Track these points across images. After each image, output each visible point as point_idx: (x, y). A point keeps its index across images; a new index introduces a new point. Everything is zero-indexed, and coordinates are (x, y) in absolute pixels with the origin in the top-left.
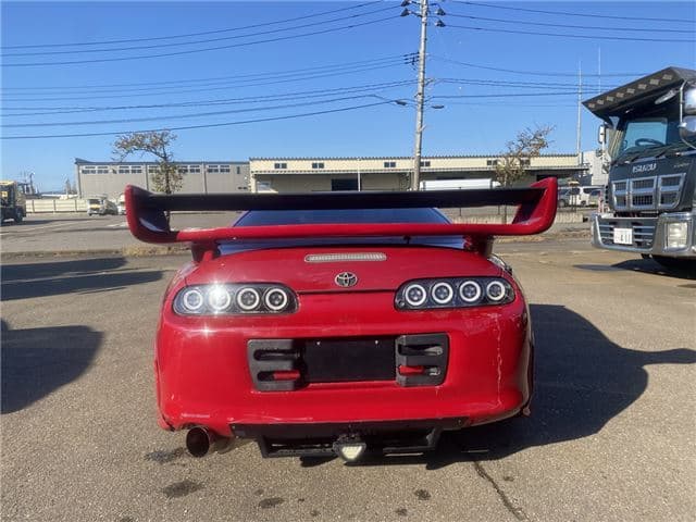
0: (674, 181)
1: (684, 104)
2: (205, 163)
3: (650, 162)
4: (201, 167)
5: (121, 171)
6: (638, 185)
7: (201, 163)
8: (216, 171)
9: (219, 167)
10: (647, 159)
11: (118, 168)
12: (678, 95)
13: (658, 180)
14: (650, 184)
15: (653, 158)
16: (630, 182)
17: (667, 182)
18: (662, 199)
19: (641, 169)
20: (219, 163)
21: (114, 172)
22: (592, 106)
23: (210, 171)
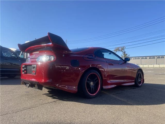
2: (157, 56)
4: (155, 57)
5: (135, 59)
7: (155, 56)
8: (160, 58)
9: (161, 57)
11: (134, 58)
20: (161, 56)
21: (133, 59)
23: (158, 58)
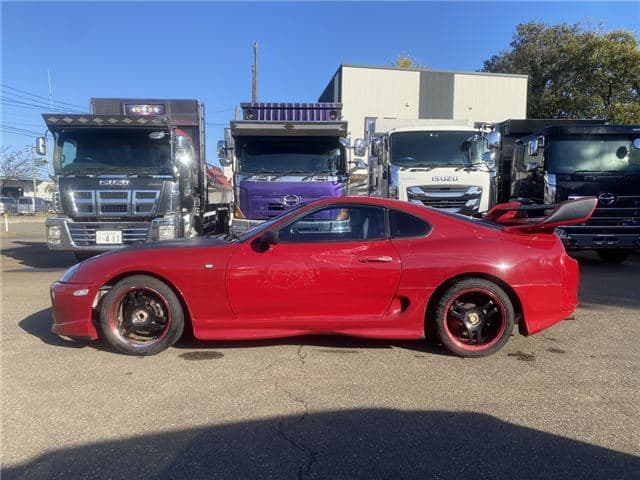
10: (113, 176)
12: (167, 136)
13: (132, 193)
14: (122, 196)
15: (123, 176)
16: (96, 193)
17: (140, 196)
18: (137, 208)
19: (109, 183)
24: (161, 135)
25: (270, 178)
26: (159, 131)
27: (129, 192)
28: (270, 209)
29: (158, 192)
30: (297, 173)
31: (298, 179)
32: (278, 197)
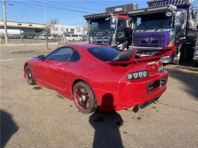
0: (108, 38)
1: (112, 21)
3: (101, 33)
6: (98, 38)
10: (99, 33)
12: (110, 19)
13: (103, 37)
14: (101, 38)
15: (102, 32)
16: (96, 38)
17: (105, 38)
18: (104, 42)
19: (98, 35)
22: (86, 17)
24: (108, 19)
25: (143, 31)
26: (108, 17)
27: (102, 37)
28: (142, 42)
29: (109, 37)
30: (152, 29)
31: (153, 31)
32: (145, 38)
